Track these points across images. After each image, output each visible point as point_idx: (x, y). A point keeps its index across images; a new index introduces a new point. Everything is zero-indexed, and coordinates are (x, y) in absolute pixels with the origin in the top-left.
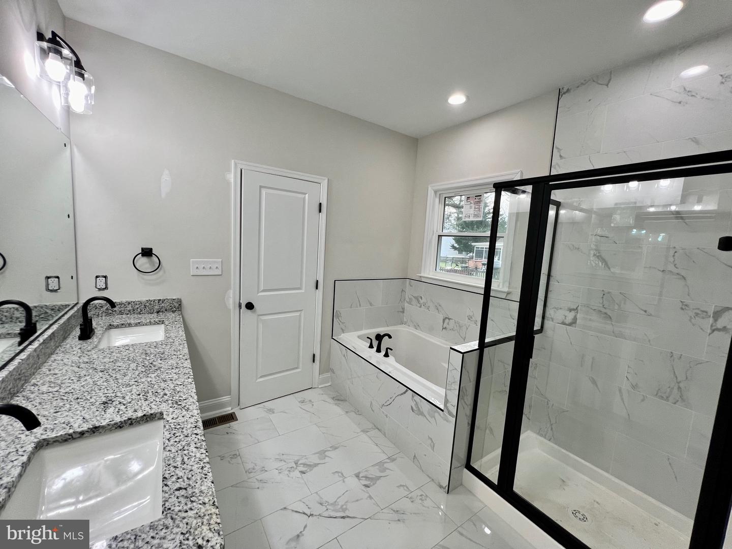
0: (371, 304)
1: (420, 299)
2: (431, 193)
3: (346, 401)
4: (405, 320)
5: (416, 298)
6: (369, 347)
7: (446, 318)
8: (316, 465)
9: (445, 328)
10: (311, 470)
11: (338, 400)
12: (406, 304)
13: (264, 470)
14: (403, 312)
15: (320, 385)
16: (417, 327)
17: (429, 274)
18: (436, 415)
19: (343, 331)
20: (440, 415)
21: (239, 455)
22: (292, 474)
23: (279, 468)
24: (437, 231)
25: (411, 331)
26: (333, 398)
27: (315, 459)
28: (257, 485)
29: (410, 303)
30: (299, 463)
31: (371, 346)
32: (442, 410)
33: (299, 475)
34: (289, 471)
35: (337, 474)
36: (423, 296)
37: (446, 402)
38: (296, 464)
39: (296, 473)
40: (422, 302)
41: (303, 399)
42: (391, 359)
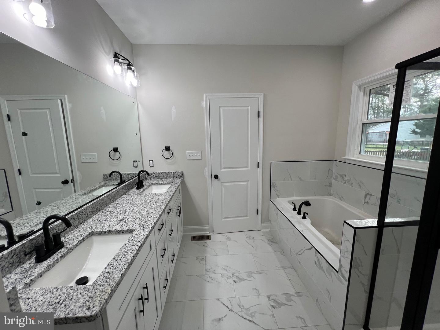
0: (300, 179)
1: (344, 177)
2: (355, 88)
3: (277, 243)
4: (332, 192)
5: (341, 176)
6: (293, 210)
7: (368, 194)
8: (244, 280)
9: (367, 203)
10: (240, 282)
11: (272, 242)
12: (333, 180)
13: (214, 272)
14: (330, 186)
15: (262, 229)
16: (341, 199)
17: (353, 157)
18: (333, 274)
19: (278, 196)
20: (336, 276)
21: (205, 259)
22: (229, 280)
23: (223, 274)
24: (361, 120)
25: (336, 201)
26: (269, 240)
27: (244, 276)
28: (208, 279)
29: (336, 179)
30: (234, 275)
31: (295, 209)
32: (337, 272)
33: (232, 282)
34: (228, 278)
35: (255, 291)
36: (347, 175)
37: (341, 266)
38: (233, 275)
39: (231, 281)
40: (346, 179)
41: (249, 236)
42: (307, 222)
